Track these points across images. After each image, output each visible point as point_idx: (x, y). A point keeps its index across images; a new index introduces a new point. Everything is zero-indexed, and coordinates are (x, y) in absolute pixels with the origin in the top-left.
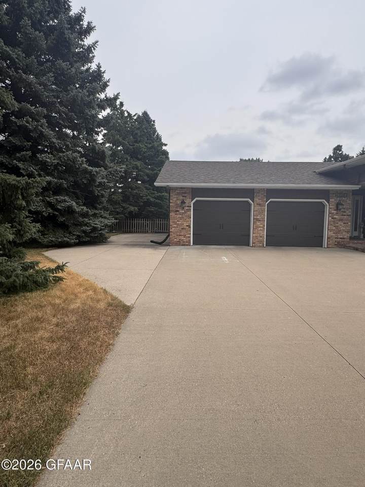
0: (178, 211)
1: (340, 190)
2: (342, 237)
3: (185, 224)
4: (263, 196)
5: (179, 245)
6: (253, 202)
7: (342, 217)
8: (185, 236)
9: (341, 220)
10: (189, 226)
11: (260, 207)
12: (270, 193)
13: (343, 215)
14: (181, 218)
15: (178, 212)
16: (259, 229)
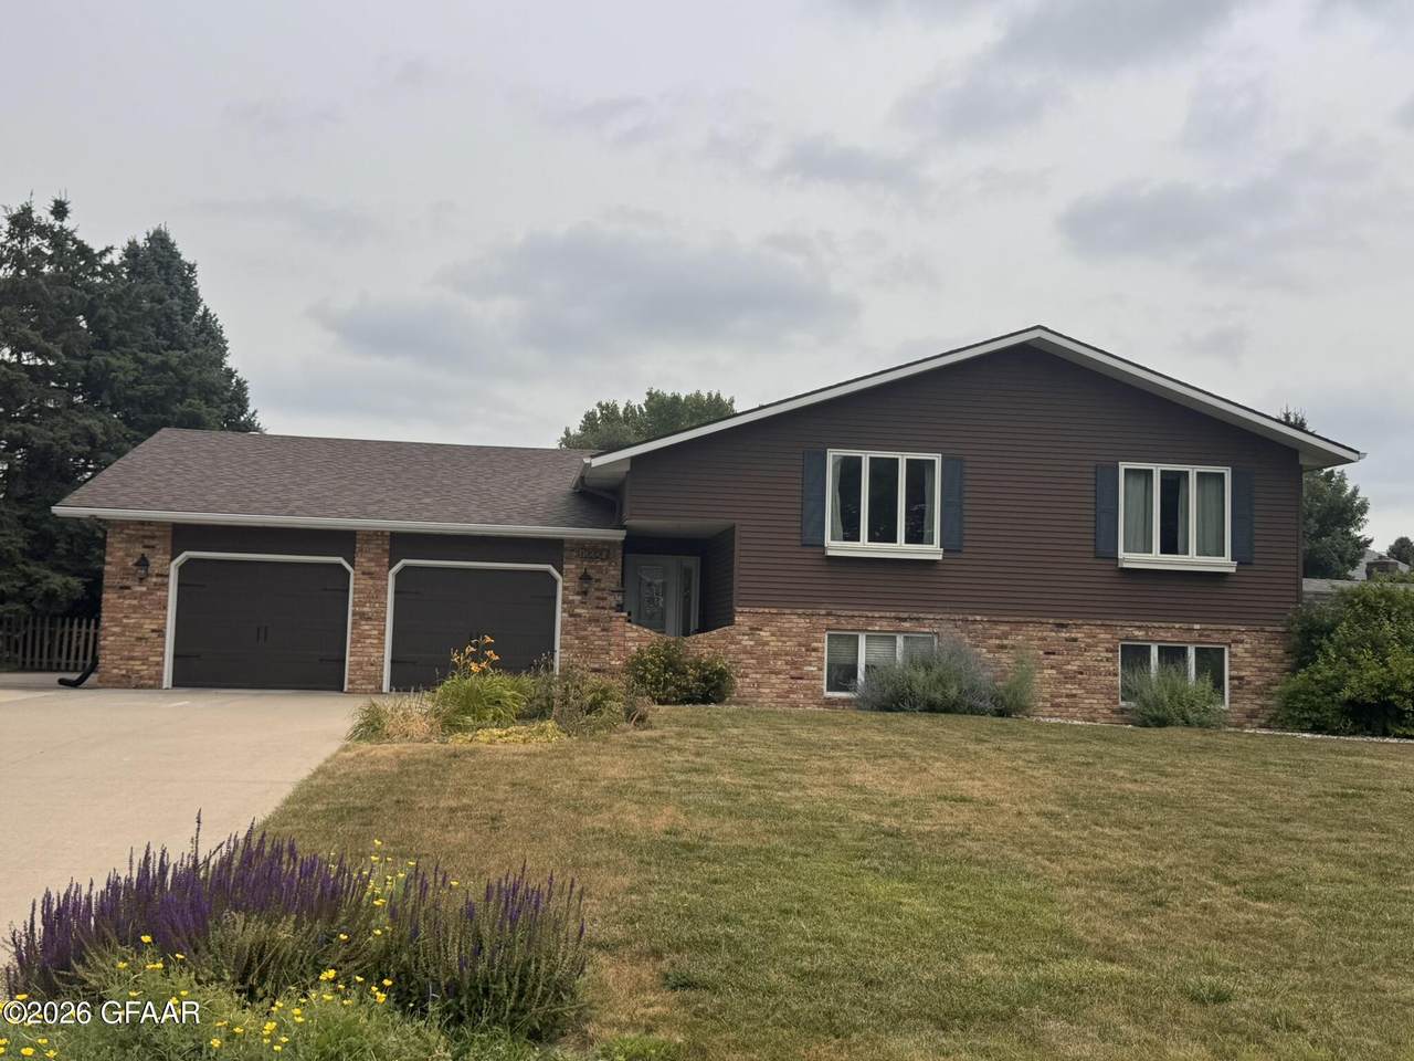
0: (128, 588)
1: (591, 541)
2: (597, 666)
3: (149, 625)
4: (380, 551)
5: (126, 688)
6: (353, 566)
7: (598, 611)
8: (145, 660)
9: (594, 620)
10: (161, 632)
11: (371, 582)
12: (402, 543)
13: (597, 608)
14: (135, 609)
15: (127, 591)
16: (368, 641)
